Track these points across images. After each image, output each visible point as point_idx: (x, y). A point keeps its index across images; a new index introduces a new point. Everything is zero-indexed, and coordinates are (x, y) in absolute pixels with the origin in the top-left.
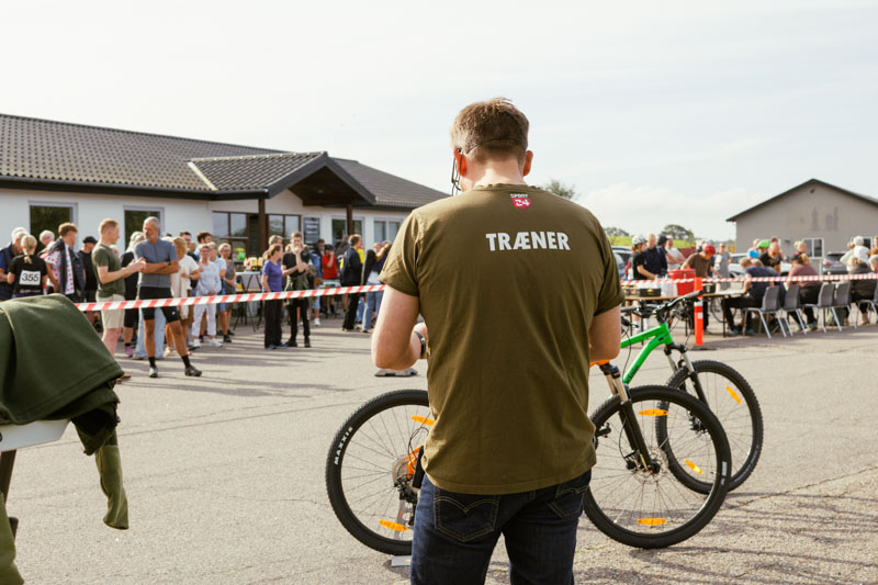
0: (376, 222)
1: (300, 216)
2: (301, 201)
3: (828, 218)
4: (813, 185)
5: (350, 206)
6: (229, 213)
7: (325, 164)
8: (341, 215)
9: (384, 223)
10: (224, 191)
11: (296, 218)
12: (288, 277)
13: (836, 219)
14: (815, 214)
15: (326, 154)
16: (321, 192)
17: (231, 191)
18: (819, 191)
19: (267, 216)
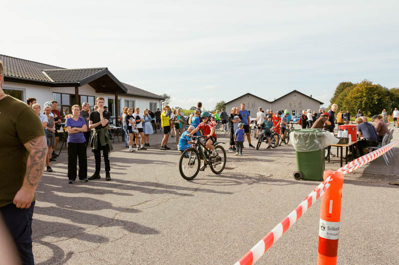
0: (125, 101)
1: (94, 97)
2: (95, 91)
3: (252, 105)
4: (248, 95)
5: (117, 93)
6: (61, 94)
7: (107, 73)
8: (113, 97)
9: (128, 101)
10: (57, 82)
11: (93, 98)
12: (94, 129)
13: (254, 105)
14: (249, 103)
15: (107, 69)
16: (104, 86)
17: (61, 82)
18: (250, 97)
19: (80, 96)
